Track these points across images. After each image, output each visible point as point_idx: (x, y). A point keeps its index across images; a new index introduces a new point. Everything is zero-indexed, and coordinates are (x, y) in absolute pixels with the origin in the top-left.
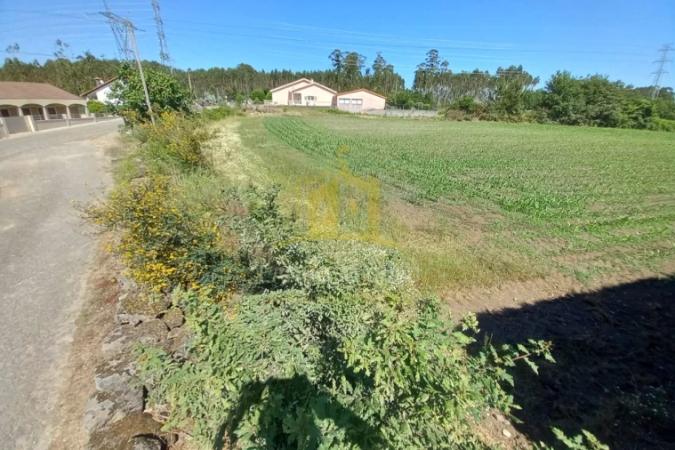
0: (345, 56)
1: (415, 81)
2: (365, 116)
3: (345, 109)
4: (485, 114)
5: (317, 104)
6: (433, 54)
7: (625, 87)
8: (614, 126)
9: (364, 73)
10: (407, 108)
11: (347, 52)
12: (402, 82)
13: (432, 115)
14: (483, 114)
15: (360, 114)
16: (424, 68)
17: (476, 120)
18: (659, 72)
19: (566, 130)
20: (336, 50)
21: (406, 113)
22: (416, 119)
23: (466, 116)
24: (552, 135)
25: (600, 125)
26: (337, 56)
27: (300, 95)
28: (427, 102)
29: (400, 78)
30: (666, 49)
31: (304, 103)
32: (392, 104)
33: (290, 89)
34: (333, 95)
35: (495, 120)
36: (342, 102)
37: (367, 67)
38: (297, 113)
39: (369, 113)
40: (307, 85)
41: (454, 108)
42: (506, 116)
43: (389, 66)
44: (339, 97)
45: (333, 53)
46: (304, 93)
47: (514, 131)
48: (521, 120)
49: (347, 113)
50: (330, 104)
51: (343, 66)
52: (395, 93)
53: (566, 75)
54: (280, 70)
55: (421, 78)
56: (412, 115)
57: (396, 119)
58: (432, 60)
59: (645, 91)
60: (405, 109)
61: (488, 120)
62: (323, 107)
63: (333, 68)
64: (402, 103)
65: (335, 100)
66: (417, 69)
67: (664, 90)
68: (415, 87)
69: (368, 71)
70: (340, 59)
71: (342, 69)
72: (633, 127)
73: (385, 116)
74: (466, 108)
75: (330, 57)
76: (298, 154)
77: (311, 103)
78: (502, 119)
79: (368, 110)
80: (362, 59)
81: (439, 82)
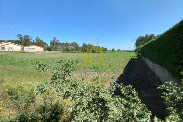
0: (23, 36)
1: (51, 44)
2: (37, 53)
3: (28, 51)
4: (72, 51)
5: (13, 50)
6: (55, 38)
8: (95, 52)
9: (32, 41)
11: (24, 35)
12: (47, 44)
13: (59, 52)
14: (71, 51)
15: (34, 53)
16: (53, 41)
17: (70, 53)
18: (97, 43)
20: (19, 34)
21: (51, 52)
22: (55, 53)
23: (68, 52)
25: (93, 52)
26: (20, 36)
27: (4, 47)
28: (56, 49)
30: (97, 40)
31: (7, 50)
32: (46, 50)
34: (22, 47)
36: (26, 49)
38: (4, 54)
39: (38, 52)
40: (8, 44)
41: (64, 50)
42: (77, 52)
43: (41, 40)
44: (24, 48)
45: (18, 35)
46: (6, 47)
47: (79, 54)
48: (79, 52)
49: (29, 52)
50: (20, 50)
51: (23, 39)
52: (46, 47)
53: (85, 44)
55: (52, 43)
56: (53, 52)
57: (48, 53)
58: (54, 39)
59: (96, 47)
60: (51, 51)
61: (73, 53)
62: (19, 51)
63: (18, 39)
64: (49, 49)
65: (22, 49)
66: (51, 41)
67: (98, 46)
68: (51, 46)
69: (34, 41)
70: (22, 37)
71: (23, 40)
72: (97, 52)
73: (44, 53)
74: (67, 50)
75: (17, 36)
77: (11, 50)
78: (76, 52)
79: (38, 51)
80: (31, 37)
81: (58, 44)
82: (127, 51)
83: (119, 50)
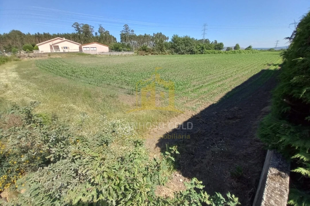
0: (82, 26)
1: (121, 38)
2: (100, 56)
3: (88, 53)
4: (153, 52)
5: (70, 51)
6: (126, 27)
7: (195, 40)
8: (194, 54)
9: (94, 35)
10: (120, 51)
11: (82, 24)
12: (115, 39)
13: (132, 54)
14: (152, 52)
15: (97, 55)
16: (124, 33)
17: (150, 55)
18: (204, 34)
19: (181, 56)
20: (76, 23)
21: (120, 53)
22: (125, 56)
23: (146, 53)
24: (176, 58)
25: (191, 54)
26: (77, 26)
27: (58, 46)
28: (129, 48)
29: (113, 37)
30: (205, 25)
31: (61, 51)
32: (112, 49)
33: (51, 43)
34: (79, 46)
35: (157, 54)
36: (85, 49)
37: (95, 31)
38: (58, 56)
39: (102, 54)
40: (61, 41)
41: (140, 50)
42: (160, 52)
43: (107, 31)
44: (82, 47)
45: (74, 24)
46: (61, 45)
47: (164, 58)
48: (166, 54)
49: (89, 54)
50: (78, 51)
51: (82, 31)
52: (113, 44)
53: (177, 36)
54: (41, 33)
55: (123, 37)
56: (123, 54)
57: (116, 56)
58: (126, 29)
59: (201, 41)
60: (119, 51)
61: (154, 54)
62: (76, 52)
63: (76, 32)
64: (116, 48)
65: (80, 48)
66: (121, 33)
67: (206, 40)
68: (122, 41)
69: (96, 34)
70: (79, 27)
71: (82, 33)
72: (200, 54)
73: (110, 55)
74: (145, 49)
75: (72, 26)
76: (62, 79)
77: (67, 51)
78: (159, 54)
79: (101, 53)
80: (92, 27)
81: (131, 39)
82: (270, 50)
83: (250, 47)
